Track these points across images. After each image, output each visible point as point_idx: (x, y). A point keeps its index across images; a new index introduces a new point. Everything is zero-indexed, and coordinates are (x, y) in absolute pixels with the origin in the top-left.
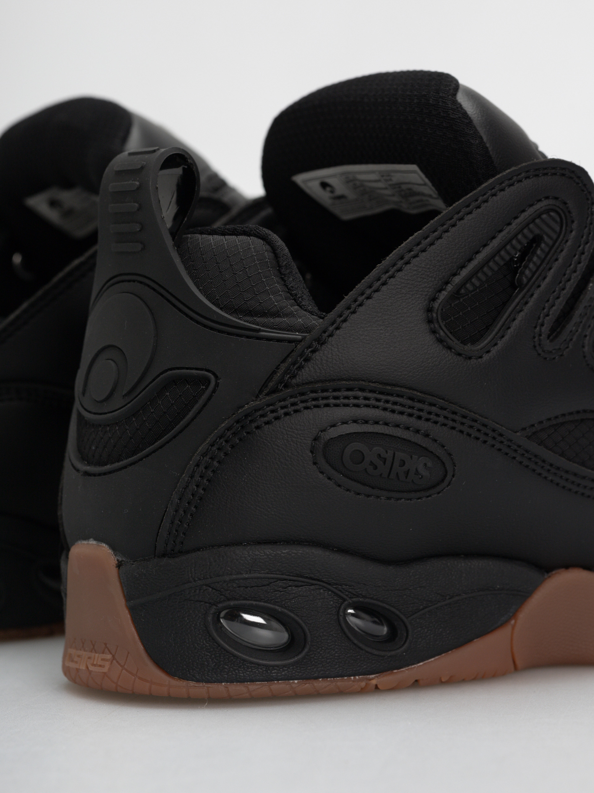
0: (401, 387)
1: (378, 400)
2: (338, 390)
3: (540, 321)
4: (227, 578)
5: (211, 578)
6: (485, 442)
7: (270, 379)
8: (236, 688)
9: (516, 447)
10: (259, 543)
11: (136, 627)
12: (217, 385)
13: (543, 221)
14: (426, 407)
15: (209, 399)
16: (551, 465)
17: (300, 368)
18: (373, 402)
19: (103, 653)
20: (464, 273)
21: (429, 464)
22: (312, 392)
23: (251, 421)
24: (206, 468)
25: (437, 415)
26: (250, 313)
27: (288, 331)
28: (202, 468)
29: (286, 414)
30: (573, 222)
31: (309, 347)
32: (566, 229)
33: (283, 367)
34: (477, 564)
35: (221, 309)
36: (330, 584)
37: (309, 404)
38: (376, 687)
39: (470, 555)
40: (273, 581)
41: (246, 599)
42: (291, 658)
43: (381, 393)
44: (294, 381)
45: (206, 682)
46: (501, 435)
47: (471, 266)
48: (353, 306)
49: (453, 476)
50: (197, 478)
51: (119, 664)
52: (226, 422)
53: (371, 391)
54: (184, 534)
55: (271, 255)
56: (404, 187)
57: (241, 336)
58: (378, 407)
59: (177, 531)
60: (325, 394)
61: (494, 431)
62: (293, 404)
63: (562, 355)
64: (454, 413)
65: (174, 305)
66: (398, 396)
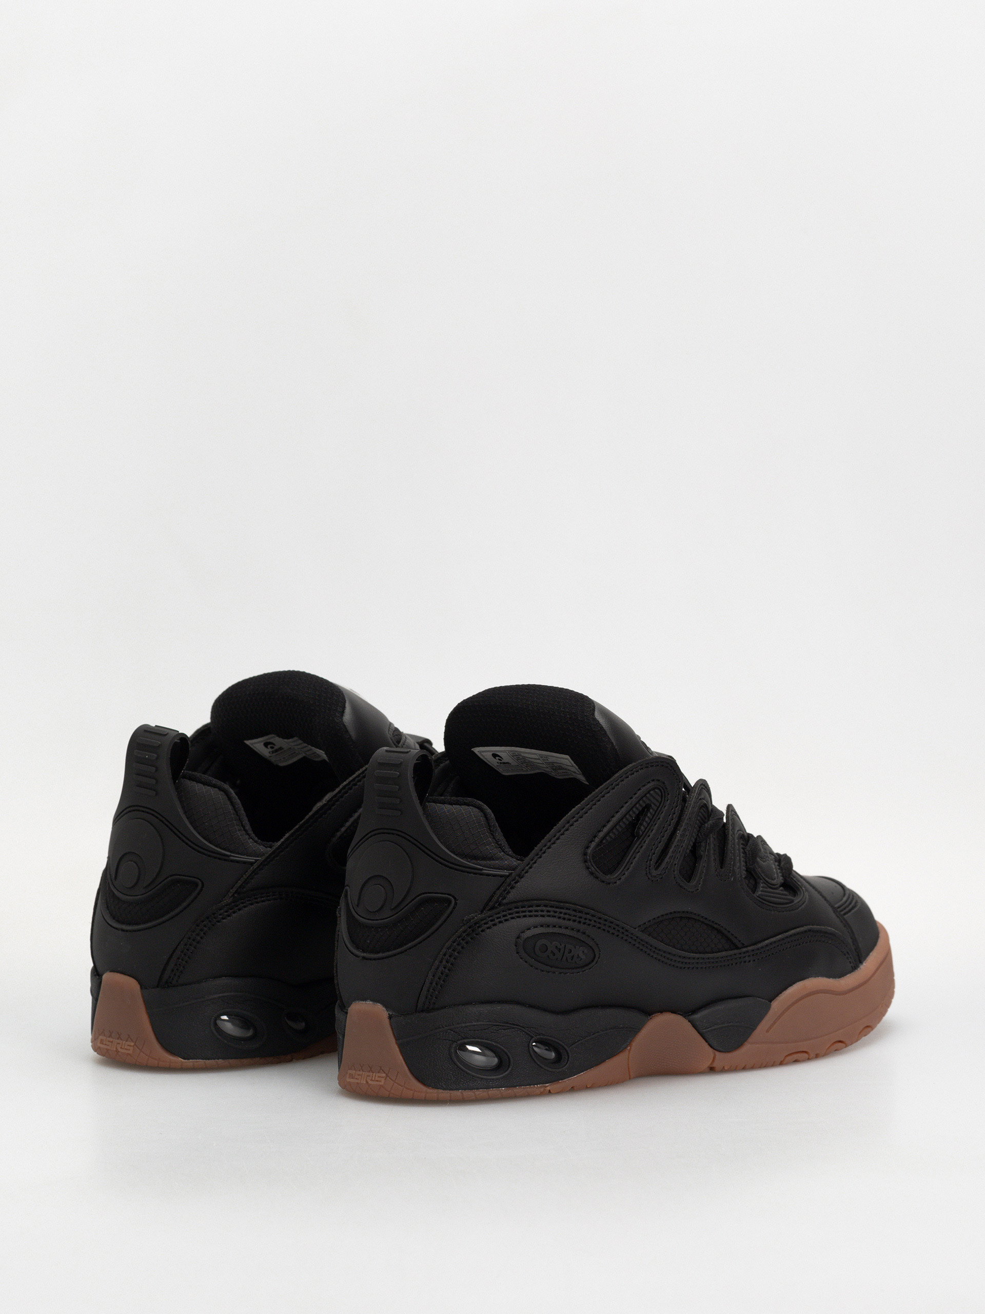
0: (569, 903)
1: (555, 912)
2: (532, 906)
3: (650, 857)
4: (464, 1025)
5: (453, 1025)
6: (618, 936)
7: (490, 900)
8: (468, 1094)
9: (635, 938)
10: (483, 1002)
11: (403, 1056)
12: (456, 904)
13: (651, 795)
14: (584, 916)
15: (451, 913)
16: (656, 948)
17: (508, 893)
18: (552, 913)
19: (379, 1073)
20: (605, 830)
21: (586, 951)
22: (516, 908)
23: (478, 927)
24: (450, 956)
25: (590, 920)
26: (475, 858)
27: (499, 869)
28: (447, 956)
29: (500, 922)
30: (668, 794)
31: (514, 880)
32: (665, 800)
33: (498, 893)
34: (609, 1011)
35: (456, 855)
36: (524, 1027)
37: (514, 916)
38: (550, 1092)
39: (604, 1006)
40: (490, 1026)
41: (474, 1038)
42: (498, 1075)
43: (557, 908)
44: (504, 901)
45: (449, 1090)
46: (627, 931)
47: (609, 826)
48: (540, 854)
49: (599, 958)
50: (444, 962)
51: (392, 1080)
52: (463, 928)
53: (551, 907)
54: (436, 998)
55: (484, 818)
56: (555, 765)
57: (470, 873)
58: (555, 917)
59: (431, 996)
60: (524, 909)
61: (623, 928)
62: (504, 916)
63: (662, 878)
64: (600, 918)
65: (424, 852)
66: (567, 909)
